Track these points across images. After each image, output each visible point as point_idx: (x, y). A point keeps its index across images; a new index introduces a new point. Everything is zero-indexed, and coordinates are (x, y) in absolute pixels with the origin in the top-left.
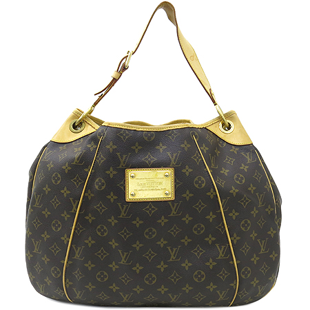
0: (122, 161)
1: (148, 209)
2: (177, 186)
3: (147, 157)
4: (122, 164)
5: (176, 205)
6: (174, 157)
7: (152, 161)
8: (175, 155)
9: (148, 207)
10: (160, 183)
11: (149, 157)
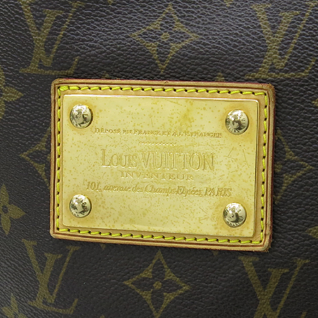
0: (40, 39)
1: (145, 284)
2: (288, 179)
3: (156, 25)
4: (39, 53)
5: (276, 274)
6: (283, 28)
7: (175, 47)
8: (287, 17)
9: (147, 273)
10: (207, 161)
11: (168, 24)
